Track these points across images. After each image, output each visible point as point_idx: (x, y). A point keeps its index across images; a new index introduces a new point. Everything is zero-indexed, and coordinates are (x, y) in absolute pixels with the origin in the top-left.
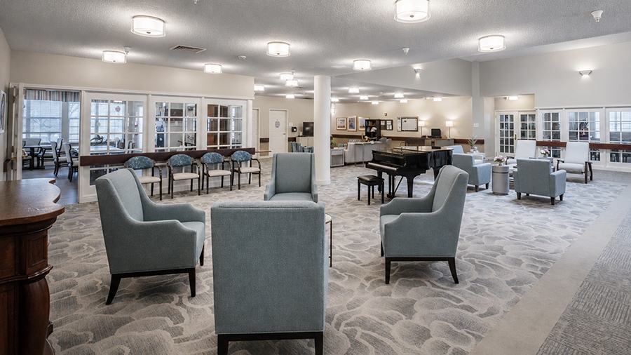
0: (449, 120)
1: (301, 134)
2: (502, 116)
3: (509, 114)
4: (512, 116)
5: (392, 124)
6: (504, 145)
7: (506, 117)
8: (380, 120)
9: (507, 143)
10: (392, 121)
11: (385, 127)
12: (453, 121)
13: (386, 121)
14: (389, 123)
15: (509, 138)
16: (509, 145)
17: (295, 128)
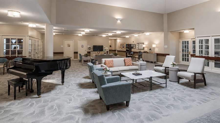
0: (154, 44)
1: (92, 50)
2: (183, 42)
3: (186, 40)
4: (188, 42)
5: (135, 46)
6: (184, 57)
7: (185, 42)
8: (131, 45)
9: (185, 56)
10: (135, 45)
11: (133, 48)
12: (156, 45)
13: (133, 45)
14: (134, 45)
15: (187, 53)
16: (187, 57)
17: (90, 48)
